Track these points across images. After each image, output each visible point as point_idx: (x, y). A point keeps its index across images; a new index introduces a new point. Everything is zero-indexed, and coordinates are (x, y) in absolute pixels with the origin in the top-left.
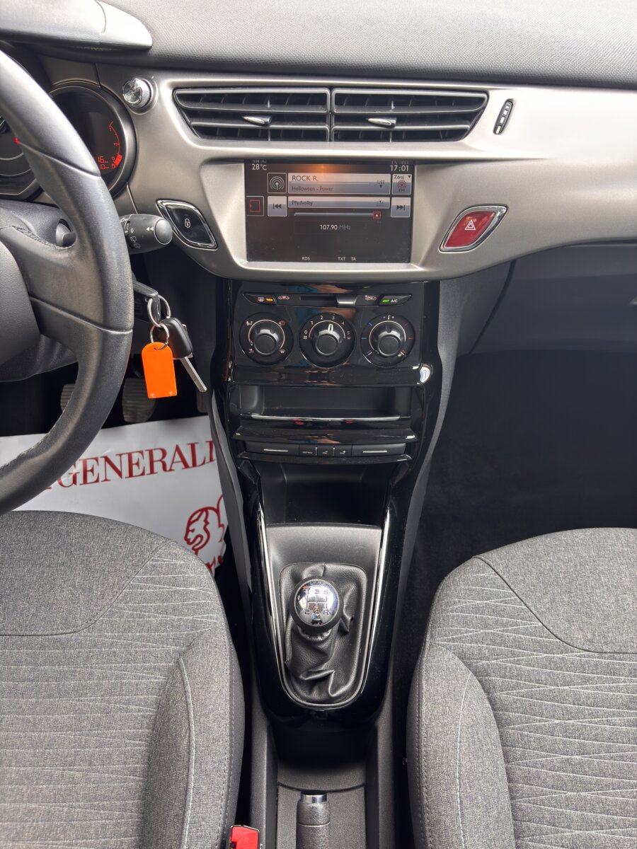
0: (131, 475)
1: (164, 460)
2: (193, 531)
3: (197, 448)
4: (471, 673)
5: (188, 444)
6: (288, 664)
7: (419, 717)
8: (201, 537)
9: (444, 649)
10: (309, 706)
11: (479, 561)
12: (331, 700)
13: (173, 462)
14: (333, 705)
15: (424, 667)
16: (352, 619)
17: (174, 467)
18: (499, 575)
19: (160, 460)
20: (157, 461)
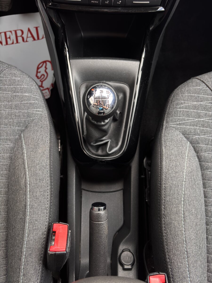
0: (7, 44)
1: (23, 36)
2: (40, 72)
3: (39, 29)
4: (189, 143)
5: (34, 27)
6: (85, 137)
7: (161, 168)
8: (44, 75)
9: (174, 129)
10: (97, 158)
11: (197, 80)
12: (108, 155)
13: (27, 37)
14: (109, 157)
15: (163, 139)
16: (120, 113)
17: (28, 39)
18: (209, 87)
19: (21, 36)
20: (19, 36)
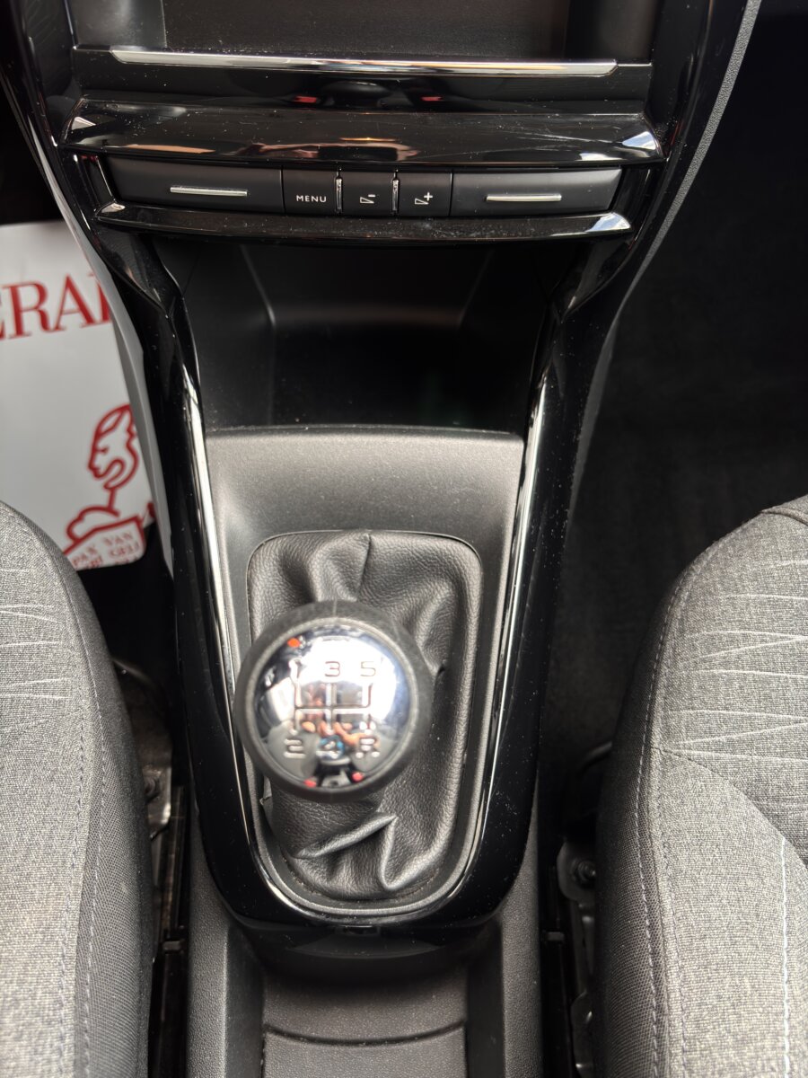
1: (44, 306)
2: (105, 451)
4: (784, 841)
6: (268, 806)
8: (120, 461)
9: (707, 772)
11: (791, 522)
12: (383, 896)
13: (61, 312)
14: (392, 910)
16: (441, 670)
17: (65, 320)
19: (36, 308)
20: (29, 310)
